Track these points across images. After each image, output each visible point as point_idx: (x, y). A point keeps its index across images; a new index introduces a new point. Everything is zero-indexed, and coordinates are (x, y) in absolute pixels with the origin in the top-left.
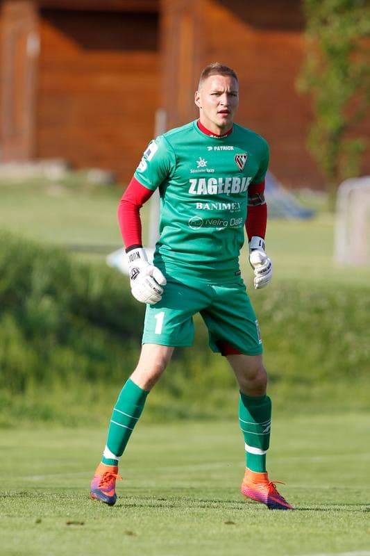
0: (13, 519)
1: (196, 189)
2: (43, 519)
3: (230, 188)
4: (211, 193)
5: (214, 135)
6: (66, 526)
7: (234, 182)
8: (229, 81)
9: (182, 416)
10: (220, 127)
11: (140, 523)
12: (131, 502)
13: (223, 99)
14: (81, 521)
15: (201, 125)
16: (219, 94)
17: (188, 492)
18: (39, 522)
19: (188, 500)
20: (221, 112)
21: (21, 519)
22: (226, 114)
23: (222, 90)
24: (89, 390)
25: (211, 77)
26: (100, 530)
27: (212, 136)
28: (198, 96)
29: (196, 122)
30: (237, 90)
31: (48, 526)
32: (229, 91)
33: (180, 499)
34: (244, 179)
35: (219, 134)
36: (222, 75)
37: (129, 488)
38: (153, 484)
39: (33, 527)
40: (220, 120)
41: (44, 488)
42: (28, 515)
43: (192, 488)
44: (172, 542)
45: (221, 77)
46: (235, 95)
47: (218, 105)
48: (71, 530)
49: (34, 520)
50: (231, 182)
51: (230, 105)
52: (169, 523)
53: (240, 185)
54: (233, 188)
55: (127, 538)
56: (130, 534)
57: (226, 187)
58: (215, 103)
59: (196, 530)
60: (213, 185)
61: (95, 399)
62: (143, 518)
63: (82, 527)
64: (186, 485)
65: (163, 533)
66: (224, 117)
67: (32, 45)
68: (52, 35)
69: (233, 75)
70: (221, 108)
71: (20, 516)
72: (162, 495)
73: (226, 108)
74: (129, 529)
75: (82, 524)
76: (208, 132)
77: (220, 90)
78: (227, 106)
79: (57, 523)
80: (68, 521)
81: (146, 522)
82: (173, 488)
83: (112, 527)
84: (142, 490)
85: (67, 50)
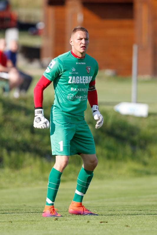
0: (78, 221)
1: (71, 81)
2: (90, 221)
3: (85, 81)
4: (77, 83)
5: (79, 57)
6: (100, 223)
7: (86, 78)
8: (85, 34)
9: (148, 174)
10: (82, 53)
11: (131, 221)
12: (127, 212)
13: (83, 41)
14: (106, 221)
15: (73, 53)
16: (81, 39)
17: (151, 206)
18: (88, 222)
19: (152, 211)
20: (82, 47)
21: (81, 221)
22: (84, 48)
23: (83, 37)
24: (108, 163)
25: (78, 32)
26: (115, 225)
27: (78, 58)
28: (71, 41)
29: (70, 51)
30: (88, 37)
31: (92, 224)
32: (85, 38)
33: (148, 210)
34: (89, 77)
35: (81, 57)
36: (82, 31)
37: (126, 205)
38: (136, 203)
39: (86, 224)
40: (82, 51)
41: (91, 207)
42: (84, 219)
43: (153, 205)
44: (145, 229)
45: (82, 32)
46: (88, 40)
47: (81, 44)
48: (102, 225)
49: (87, 221)
50: (85, 78)
51: (86, 44)
52: (143, 221)
53: (88, 80)
54: (86, 81)
55: (126, 228)
56: (127, 226)
57: (83, 81)
58: (80, 43)
59: (155, 224)
60: (78, 79)
61: (110, 167)
62: (133, 219)
63: (107, 223)
64: (150, 203)
65: (141, 225)
66: (83, 49)
67: (80, 18)
68: (88, 14)
69: (86, 31)
70: (82, 45)
71: (80, 220)
72: (140, 209)
73: (84, 45)
74: (127, 224)
75: (107, 222)
76: (76, 56)
77: (81, 37)
78: (85, 44)
79: (96, 222)
80: (101, 221)
81: (134, 221)
82: (145, 205)
83: (119, 223)
84: (132, 206)
85: (94, 20)
